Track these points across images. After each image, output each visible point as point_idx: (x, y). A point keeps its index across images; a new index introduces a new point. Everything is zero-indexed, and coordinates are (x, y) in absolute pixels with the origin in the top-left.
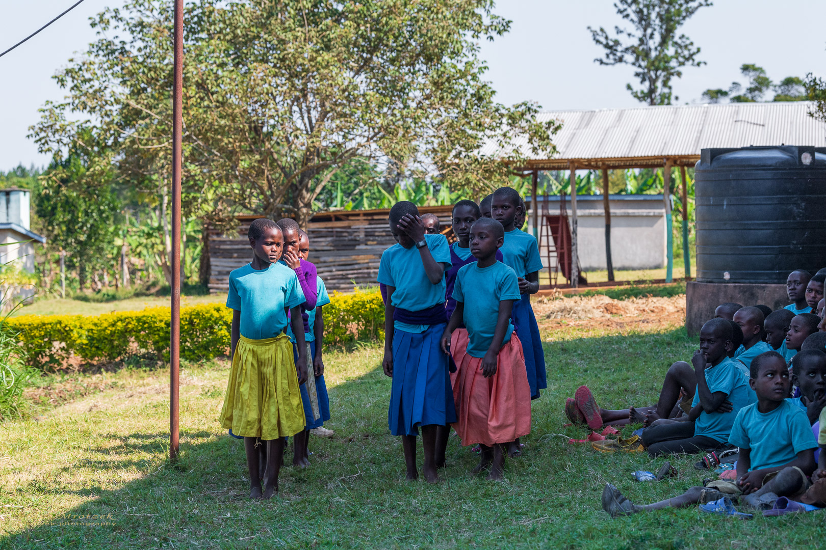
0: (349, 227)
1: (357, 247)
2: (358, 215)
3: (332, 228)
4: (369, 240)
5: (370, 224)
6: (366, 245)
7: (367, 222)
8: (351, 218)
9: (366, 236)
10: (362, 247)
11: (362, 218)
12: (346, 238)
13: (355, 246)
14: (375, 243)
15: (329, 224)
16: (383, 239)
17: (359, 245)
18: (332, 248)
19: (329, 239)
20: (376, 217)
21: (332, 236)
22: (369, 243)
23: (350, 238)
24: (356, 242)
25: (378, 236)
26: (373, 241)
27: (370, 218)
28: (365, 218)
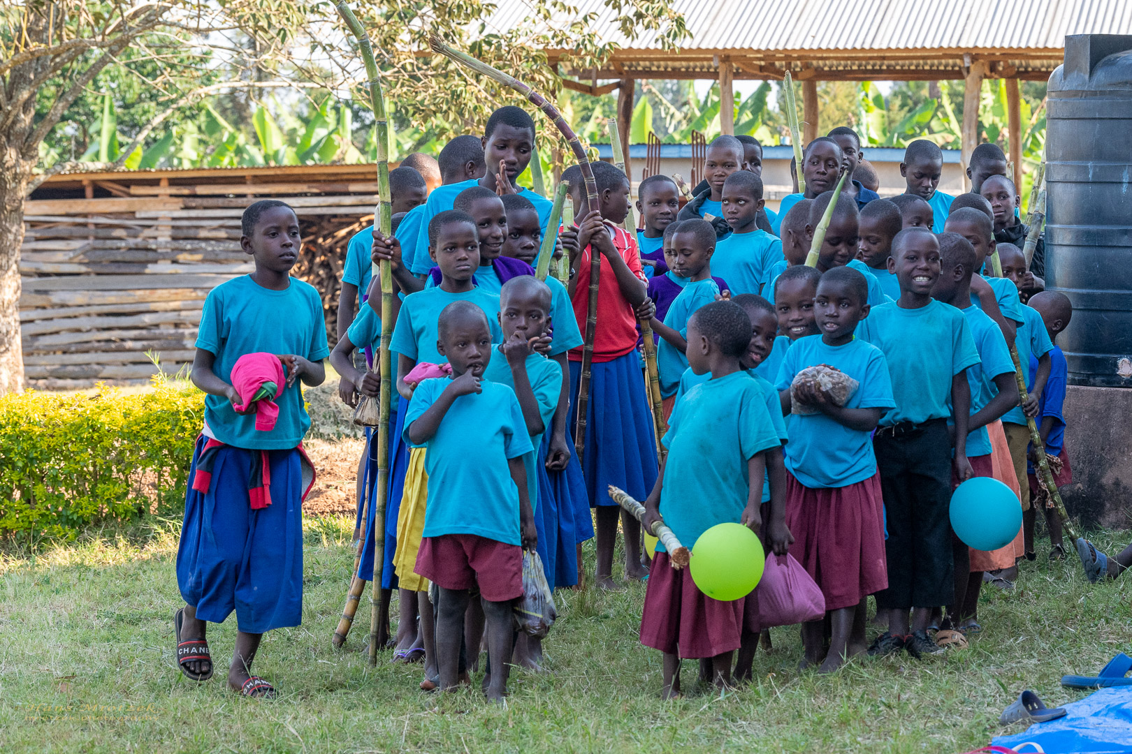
0: (131, 214)
1: (151, 268)
2: (155, 183)
3: (85, 215)
4: (183, 250)
5: (186, 208)
6: (175, 262)
7: (180, 202)
8: (134, 190)
9: (174, 239)
10: (164, 267)
11: (164, 190)
12: (123, 244)
13: (145, 263)
14: (199, 257)
15: (78, 206)
16: (220, 247)
17: (155, 262)
18: (83, 269)
19: (77, 244)
20: (200, 190)
21: (86, 238)
22: (182, 257)
23: (132, 242)
24: (145, 256)
25: (206, 239)
26: (192, 251)
27: (186, 191)
28: (174, 191)
